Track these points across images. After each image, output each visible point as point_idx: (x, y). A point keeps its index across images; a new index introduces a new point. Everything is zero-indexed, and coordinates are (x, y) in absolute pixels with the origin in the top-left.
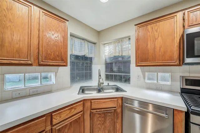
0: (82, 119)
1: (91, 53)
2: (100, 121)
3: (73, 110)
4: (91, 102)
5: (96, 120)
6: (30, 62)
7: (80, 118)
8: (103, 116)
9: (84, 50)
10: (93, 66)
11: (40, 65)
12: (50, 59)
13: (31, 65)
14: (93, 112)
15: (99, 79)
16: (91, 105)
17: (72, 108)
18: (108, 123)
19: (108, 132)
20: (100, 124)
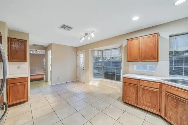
2: (172, 103)
3: (151, 84)
5: (169, 100)
6: (138, 60)
8: (175, 101)
11: (142, 61)
12: (146, 58)
13: (139, 61)
14: (167, 94)
16: (166, 88)
18: (180, 109)
19: (181, 119)
20: (172, 106)
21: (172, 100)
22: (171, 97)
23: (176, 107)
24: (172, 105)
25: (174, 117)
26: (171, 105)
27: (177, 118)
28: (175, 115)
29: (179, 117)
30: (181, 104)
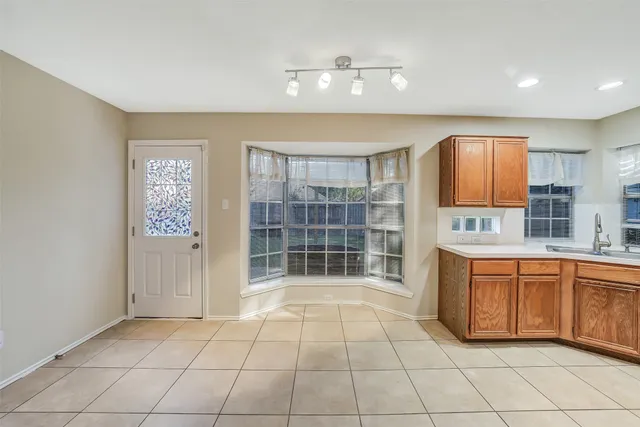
0: (557, 286)
1: (571, 177)
2: (597, 301)
3: (544, 267)
4: (577, 265)
5: (586, 296)
7: (553, 283)
8: (604, 293)
9: (553, 174)
10: (576, 206)
11: (494, 206)
14: (580, 282)
15: (597, 232)
16: (576, 270)
17: (543, 264)
18: (617, 309)
19: (618, 327)
20: (597, 307)
21: (595, 294)
22: (594, 288)
23: (608, 305)
24: (597, 304)
25: (601, 328)
26: (594, 306)
27: (609, 328)
28: (604, 324)
29: (614, 326)
30: (620, 297)
